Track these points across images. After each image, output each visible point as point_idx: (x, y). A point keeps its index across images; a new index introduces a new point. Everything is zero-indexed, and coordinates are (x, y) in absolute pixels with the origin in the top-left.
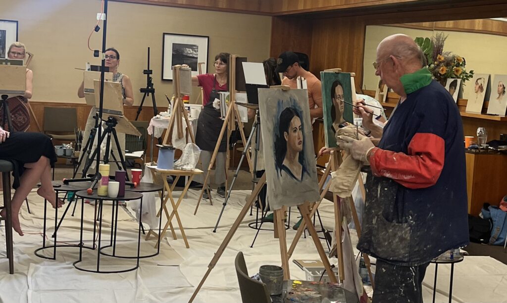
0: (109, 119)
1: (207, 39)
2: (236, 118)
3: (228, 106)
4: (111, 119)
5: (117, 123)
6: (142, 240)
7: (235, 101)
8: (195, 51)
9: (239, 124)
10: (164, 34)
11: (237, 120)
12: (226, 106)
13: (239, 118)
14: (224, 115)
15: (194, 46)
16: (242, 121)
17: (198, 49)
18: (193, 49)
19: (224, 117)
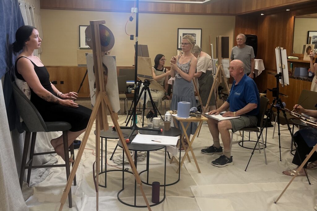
0: (145, 81)
1: (200, 30)
2: (222, 75)
3: (217, 67)
4: (146, 81)
5: (150, 84)
6: (168, 164)
7: (221, 65)
8: (195, 37)
9: (225, 79)
10: (178, 29)
11: (223, 76)
12: (216, 67)
13: (224, 75)
14: (215, 73)
15: (194, 34)
16: (227, 77)
17: (196, 35)
18: (193, 36)
19: (214, 74)
